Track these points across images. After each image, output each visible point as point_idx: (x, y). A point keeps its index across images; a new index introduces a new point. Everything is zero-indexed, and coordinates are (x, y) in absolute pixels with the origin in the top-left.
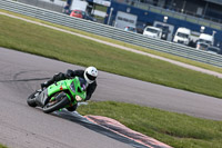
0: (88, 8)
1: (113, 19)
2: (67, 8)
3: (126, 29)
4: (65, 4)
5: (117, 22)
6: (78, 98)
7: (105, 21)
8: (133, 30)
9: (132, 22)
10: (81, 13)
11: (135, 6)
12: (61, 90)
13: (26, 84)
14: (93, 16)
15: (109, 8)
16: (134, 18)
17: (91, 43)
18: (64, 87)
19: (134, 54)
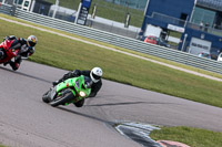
0: (162, 34)
1: (187, 45)
2: (141, 34)
3: (200, 56)
4: (139, 30)
5: (191, 48)
6: (82, 94)
7: (179, 47)
8: (207, 56)
9: (206, 48)
10: (155, 38)
11: (209, 31)
12: (68, 87)
13: (99, 109)
14: (167, 42)
15: (183, 34)
16: (208, 44)
17: (165, 69)
18: (70, 84)
19: (208, 80)
